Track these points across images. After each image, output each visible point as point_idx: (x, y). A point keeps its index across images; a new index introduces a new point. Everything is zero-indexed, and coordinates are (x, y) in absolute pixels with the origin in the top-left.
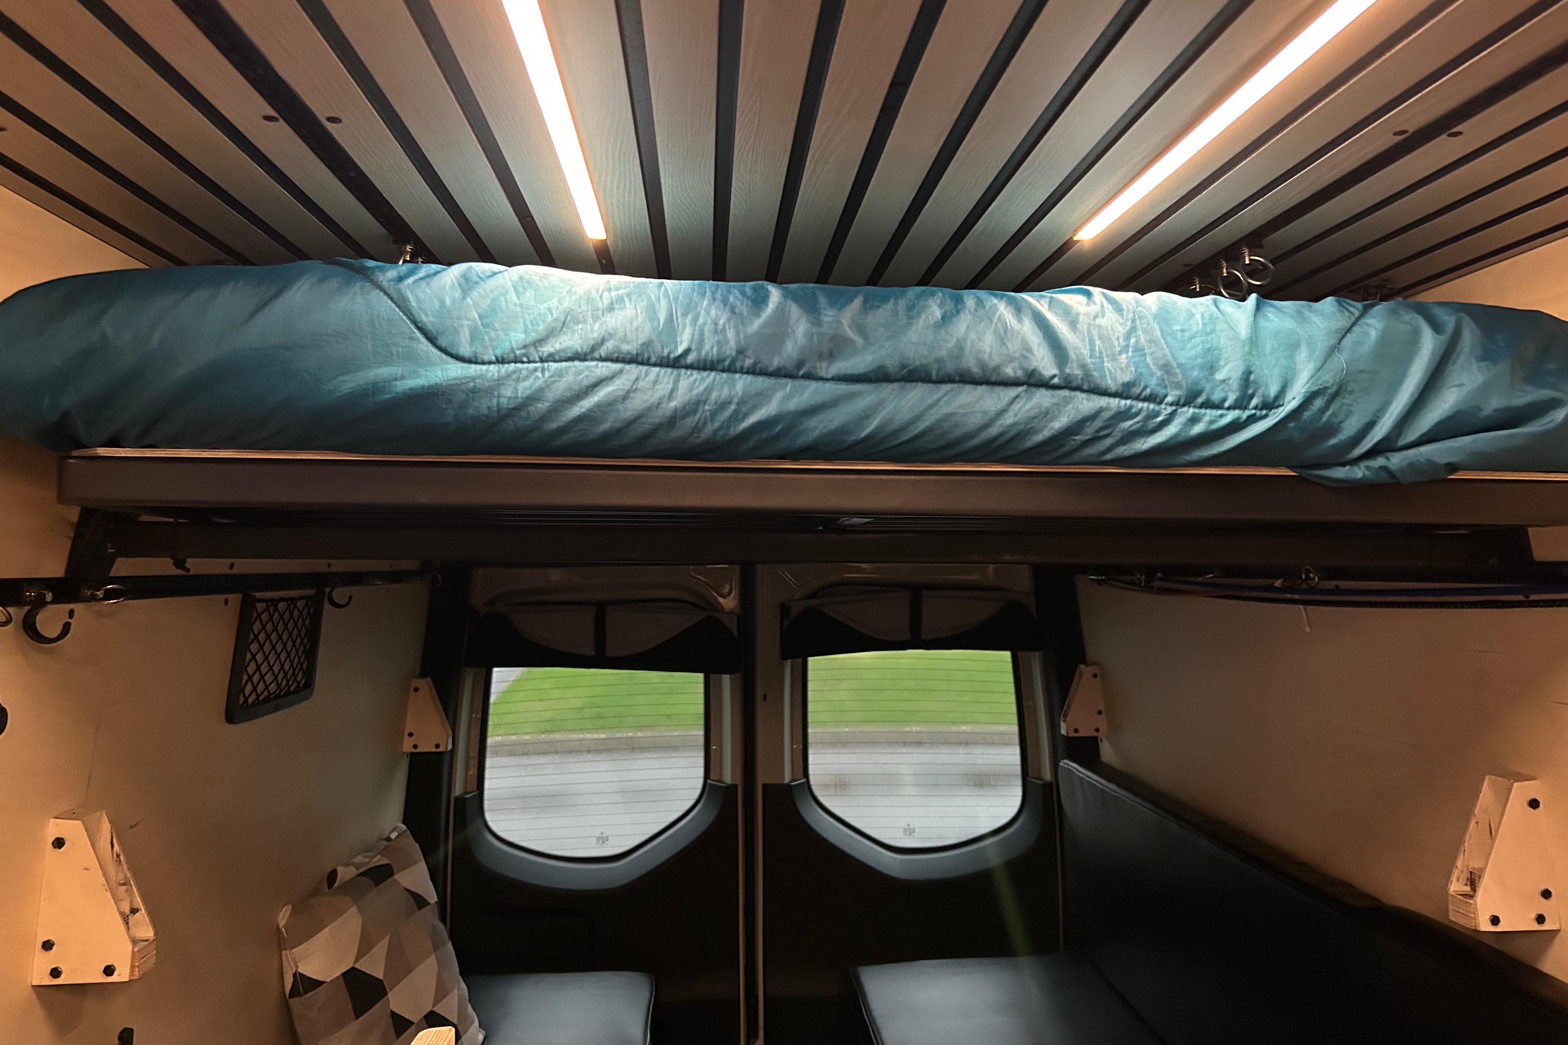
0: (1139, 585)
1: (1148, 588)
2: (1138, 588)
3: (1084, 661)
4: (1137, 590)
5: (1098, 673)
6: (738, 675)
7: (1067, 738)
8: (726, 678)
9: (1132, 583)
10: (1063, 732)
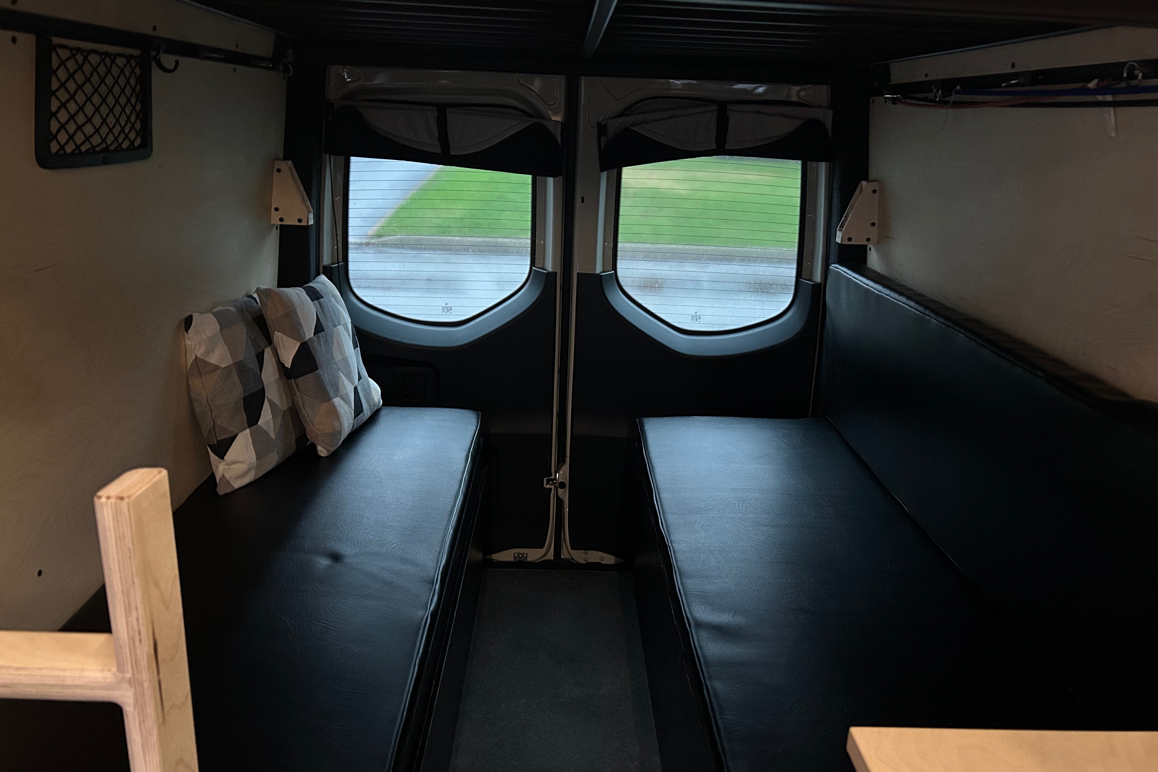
0: (934, 101)
1: (943, 104)
2: (933, 104)
3: (866, 179)
4: (931, 105)
5: (877, 189)
6: (560, 178)
7: (840, 245)
8: (550, 181)
9: (926, 99)
10: (838, 240)
